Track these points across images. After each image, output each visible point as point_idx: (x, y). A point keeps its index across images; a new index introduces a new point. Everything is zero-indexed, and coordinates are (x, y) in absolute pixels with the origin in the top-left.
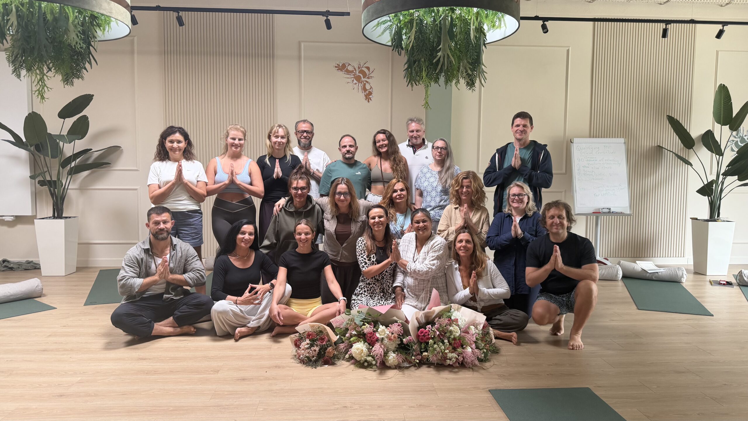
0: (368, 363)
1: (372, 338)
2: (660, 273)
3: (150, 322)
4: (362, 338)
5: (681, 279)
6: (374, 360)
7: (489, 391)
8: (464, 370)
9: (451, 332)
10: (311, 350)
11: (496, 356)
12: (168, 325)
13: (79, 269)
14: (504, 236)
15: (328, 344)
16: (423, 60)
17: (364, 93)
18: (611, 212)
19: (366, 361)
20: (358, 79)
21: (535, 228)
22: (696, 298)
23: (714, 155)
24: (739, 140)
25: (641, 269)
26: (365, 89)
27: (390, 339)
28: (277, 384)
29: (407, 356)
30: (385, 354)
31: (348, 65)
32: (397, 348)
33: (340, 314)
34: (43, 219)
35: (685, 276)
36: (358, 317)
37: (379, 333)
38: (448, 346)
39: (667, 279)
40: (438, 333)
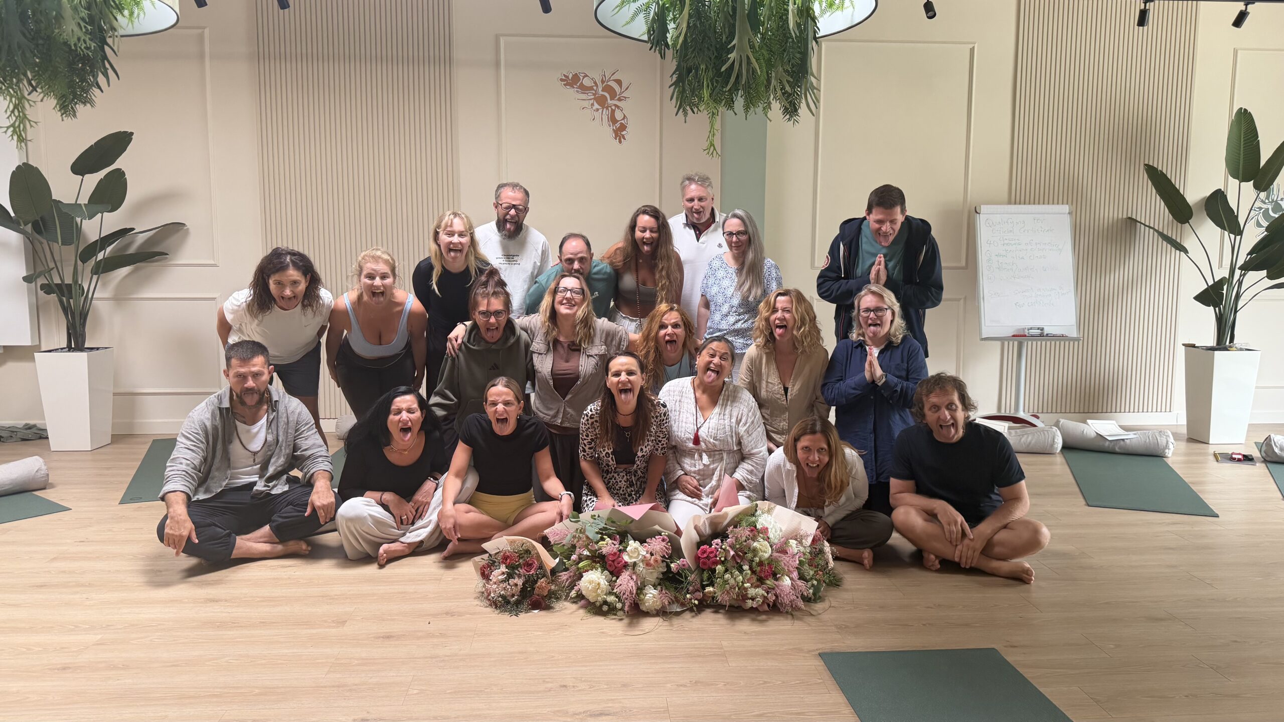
0: (609, 606)
1: (616, 563)
2: (1128, 441)
3: (229, 535)
4: (599, 562)
5: (1164, 451)
6: (620, 600)
7: (820, 655)
8: (776, 618)
9: (755, 551)
10: (509, 584)
11: (834, 592)
12: (261, 540)
13: (117, 439)
14: (852, 380)
15: (540, 574)
16: (703, 67)
17: (612, 127)
18: (1045, 334)
19: (605, 602)
20: (601, 101)
21: (906, 365)
22: (1190, 485)
23: (1226, 233)
24: (1270, 207)
25: (1095, 434)
26: (613, 120)
27: (648, 564)
28: (446, 645)
29: (677, 594)
30: (639, 592)
31: (584, 77)
32: (661, 579)
33: (561, 520)
34: (50, 351)
35: (1171, 446)
36: (593, 525)
37: (628, 555)
38: (749, 576)
39: (1140, 451)
40: (732, 553)
